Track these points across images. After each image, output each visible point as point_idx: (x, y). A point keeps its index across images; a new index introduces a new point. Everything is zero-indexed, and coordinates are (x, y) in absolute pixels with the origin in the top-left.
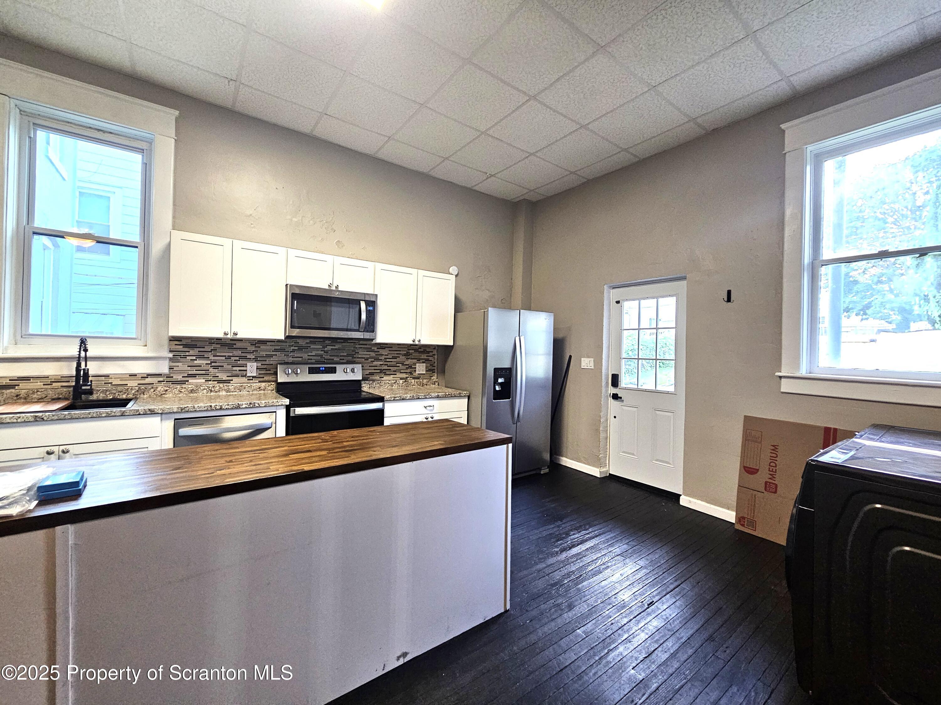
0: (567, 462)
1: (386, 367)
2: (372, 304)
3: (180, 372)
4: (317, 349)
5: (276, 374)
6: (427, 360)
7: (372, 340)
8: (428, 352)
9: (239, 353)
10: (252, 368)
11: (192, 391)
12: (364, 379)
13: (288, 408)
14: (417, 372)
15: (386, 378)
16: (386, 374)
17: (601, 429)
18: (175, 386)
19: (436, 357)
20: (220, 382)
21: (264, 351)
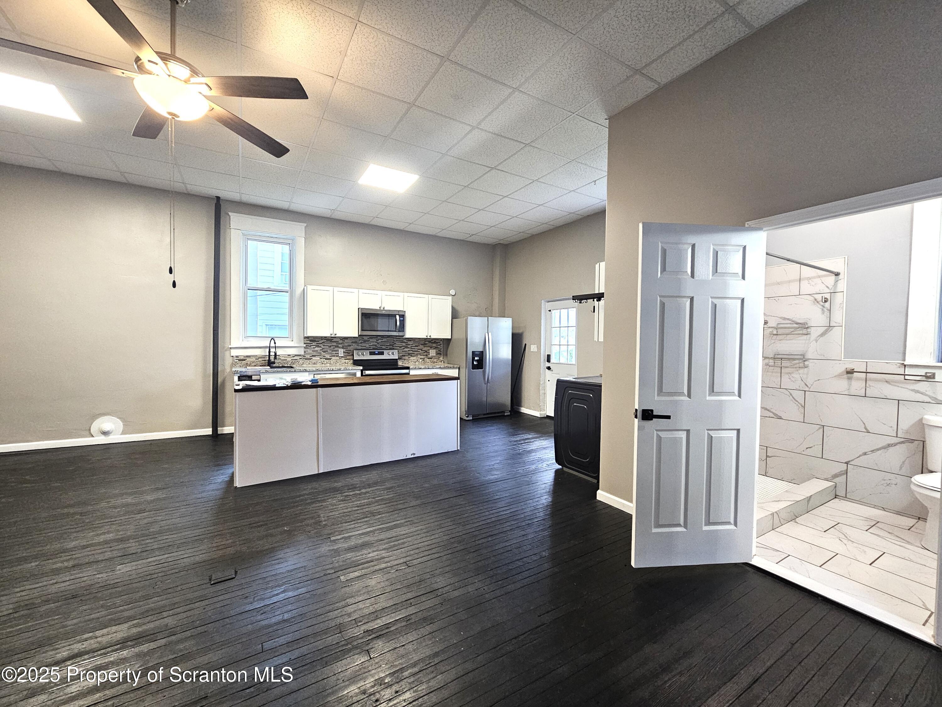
0: (524, 410)
1: (411, 352)
2: (403, 316)
3: (309, 354)
4: (373, 342)
5: (353, 355)
6: (437, 347)
7: (403, 336)
8: (437, 343)
9: (335, 344)
10: (341, 352)
11: (314, 363)
12: (399, 359)
13: (362, 371)
14: (430, 355)
15: (412, 358)
16: (412, 356)
17: (541, 388)
18: (307, 361)
19: (442, 345)
20: (326, 359)
21: (346, 343)
